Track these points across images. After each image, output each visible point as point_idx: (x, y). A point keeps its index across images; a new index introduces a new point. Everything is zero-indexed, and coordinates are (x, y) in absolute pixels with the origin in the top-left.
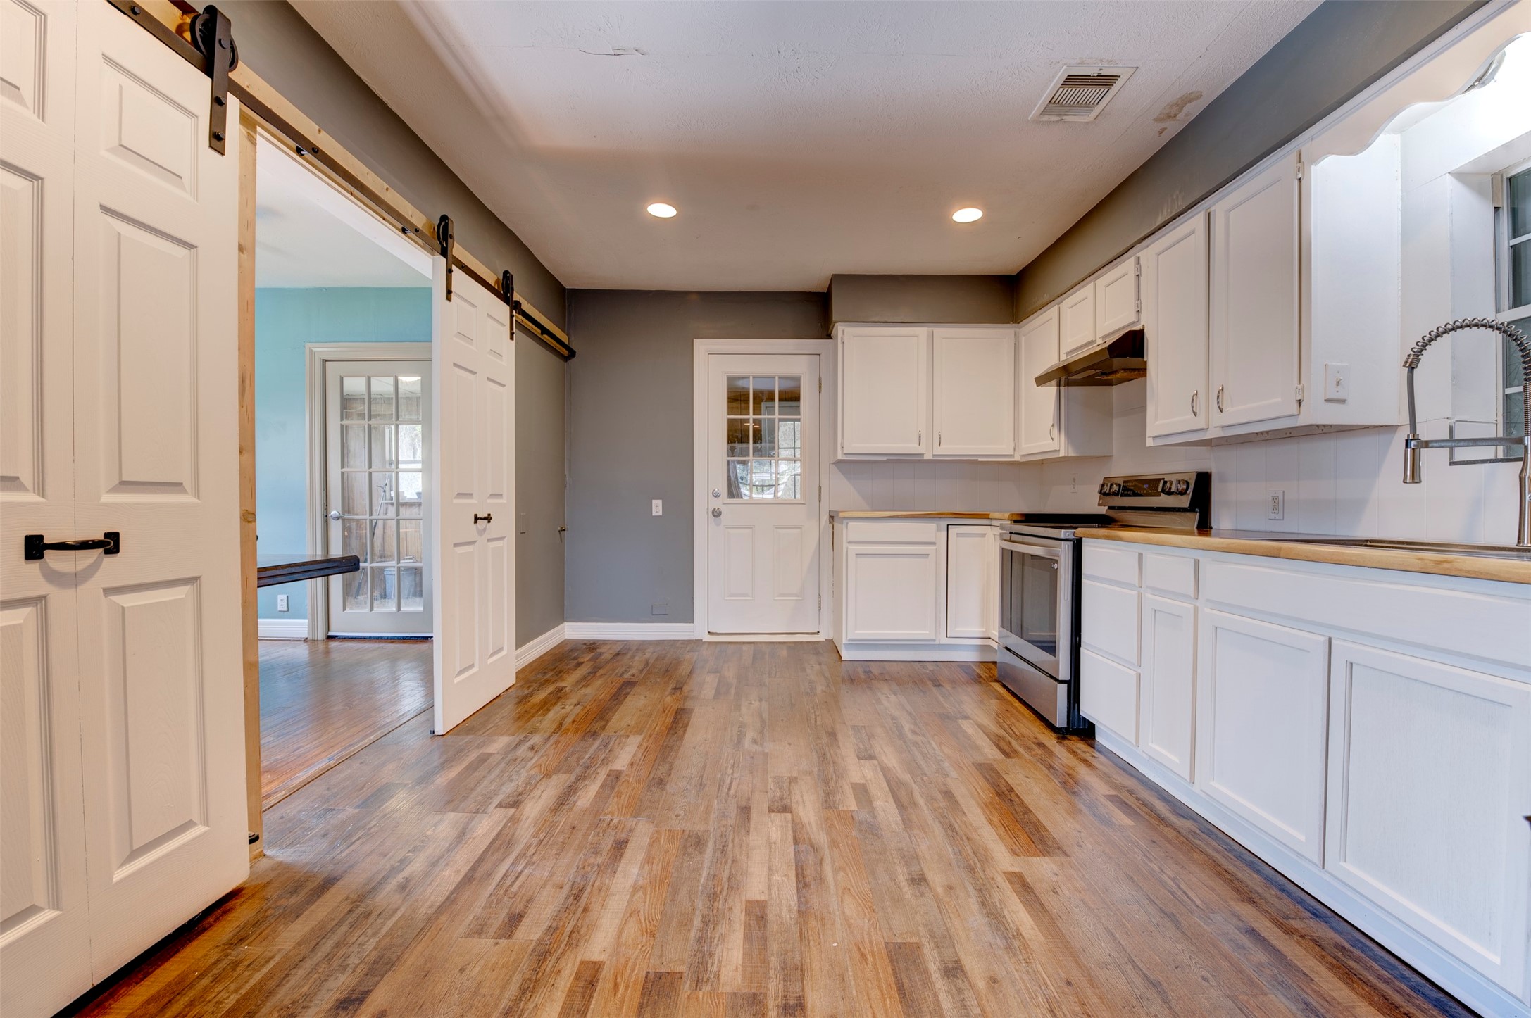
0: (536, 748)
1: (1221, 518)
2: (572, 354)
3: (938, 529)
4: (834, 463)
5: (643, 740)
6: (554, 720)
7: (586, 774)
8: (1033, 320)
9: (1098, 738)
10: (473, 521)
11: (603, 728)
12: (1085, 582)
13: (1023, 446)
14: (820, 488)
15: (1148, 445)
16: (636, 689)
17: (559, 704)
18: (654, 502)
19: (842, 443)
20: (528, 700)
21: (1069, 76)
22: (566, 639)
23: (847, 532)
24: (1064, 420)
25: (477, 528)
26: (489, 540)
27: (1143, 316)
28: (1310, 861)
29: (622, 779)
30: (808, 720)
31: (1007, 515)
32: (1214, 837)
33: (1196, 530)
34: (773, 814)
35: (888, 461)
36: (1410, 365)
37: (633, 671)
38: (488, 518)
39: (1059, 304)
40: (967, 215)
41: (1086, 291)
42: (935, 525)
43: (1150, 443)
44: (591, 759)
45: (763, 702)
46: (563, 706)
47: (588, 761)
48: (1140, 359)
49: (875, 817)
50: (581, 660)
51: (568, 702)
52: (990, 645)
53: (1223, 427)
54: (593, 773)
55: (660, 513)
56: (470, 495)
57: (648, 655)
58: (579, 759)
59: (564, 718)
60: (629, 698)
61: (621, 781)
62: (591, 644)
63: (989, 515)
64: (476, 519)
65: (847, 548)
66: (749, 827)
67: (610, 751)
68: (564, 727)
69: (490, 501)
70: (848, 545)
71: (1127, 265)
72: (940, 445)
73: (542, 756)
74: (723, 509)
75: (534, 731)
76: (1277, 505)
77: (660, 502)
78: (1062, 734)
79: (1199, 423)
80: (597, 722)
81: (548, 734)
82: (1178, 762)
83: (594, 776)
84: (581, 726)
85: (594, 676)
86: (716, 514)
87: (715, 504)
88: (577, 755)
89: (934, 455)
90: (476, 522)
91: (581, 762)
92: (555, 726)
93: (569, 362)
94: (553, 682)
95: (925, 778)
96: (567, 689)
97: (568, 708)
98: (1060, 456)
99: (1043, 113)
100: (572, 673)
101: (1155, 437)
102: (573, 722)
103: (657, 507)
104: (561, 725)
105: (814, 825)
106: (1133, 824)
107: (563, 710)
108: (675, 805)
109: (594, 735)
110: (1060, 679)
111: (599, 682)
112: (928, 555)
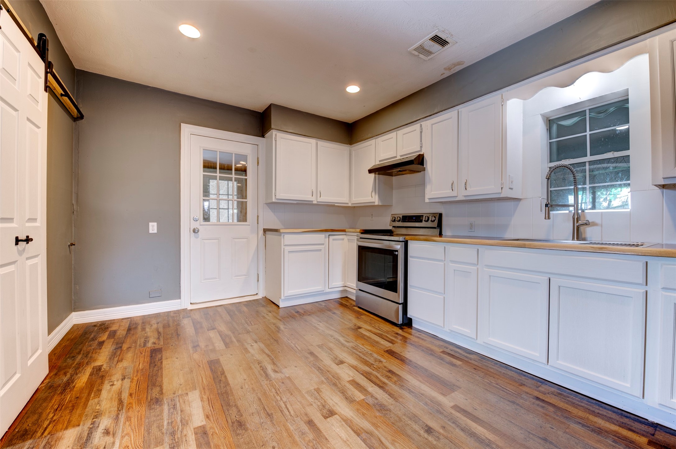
0: (111, 430)
1: (446, 231)
2: (81, 117)
3: (325, 237)
4: (266, 204)
5: (201, 393)
6: (111, 399)
7: (176, 440)
8: (359, 145)
9: (414, 325)
10: (14, 244)
11: (161, 392)
12: (410, 259)
13: (354, 199)
14: (258, 217)
15: (426, 202)
16: (165, 354)
17: (106, 382)
18: (151, 224)
19: (275, 193)
20: (71, 386)
21: (436, 35)
22: (74, 325)
23: (284, 240)
24: (379, 189)
25: (18, 248)
26: (28, 259)
27: (423, 149)
28: (542, 363)
29: (210, 432)
30: (292, 348)
31: (358, 230)
32: (486, 359)
33: (438, 236)
34: (328, 419)
35: (297, 204)
36: (548, 178)
37: (152, 340)
38: (28, 240)
39: (375, 139)
40: (353, 89)
41: (393, 135)
42: (324, 235)
43: (427, 201)
44: (170, 423)
45: (258, 343)
46: (111, 383)
47: (170, 427)
48: (422, 166)
49: (376, 399)
50: (101, 340)
51: (114, 378)
52: (346, 290)
53: (465, 196)
54: (181, 437)
55: (155, 231)
56: (10, 220)
57: (155, 326)
58: (160, 427)
59: (120, 393)
60: (165, 362)
61: (210, 435)
62: (100, 325)
63: (345, 230)
64: (17, 241)
65: (284, 249)
66: (324, 436)
67: (181, 411)
68: (125, 402)
69: (28, 224)
70: (284, 247)
71: (416, 126)
72: (320, 197)
73: (123, 437)
74: (201, 228)
75: (98, 415)
76: (472, 226)
77: (155, 224)
78: (401, 326)
79: (454, 194)
80: (152, 389)
81: (114, 414)
82: (470, 332)
83: (184, 439)
84: (140, 397)
85: (121, 350)
86: (195, 231)
87: (195, 225)
88: (155, 425)
89: (317, 202)
90: (17, 244)
91: (164, 430)
92: (115, 404)
93: (78, 122)
94: (87, 364)
95: (374, 366)
96: (105, 366)
97: (118, 384)
98: (376, 204)
99: (415, 50)
100: (99, 352)
101: (429, 199)
102: (131, 395)
103: (153, 228)
104: (121, 402)
105: (354, 417)
106: (462, 363)
107: (114, 387)
108: (265, 440)
109: (158, 401)
110: (400, 303)
111: (129, 355)
112: (321, 250)
